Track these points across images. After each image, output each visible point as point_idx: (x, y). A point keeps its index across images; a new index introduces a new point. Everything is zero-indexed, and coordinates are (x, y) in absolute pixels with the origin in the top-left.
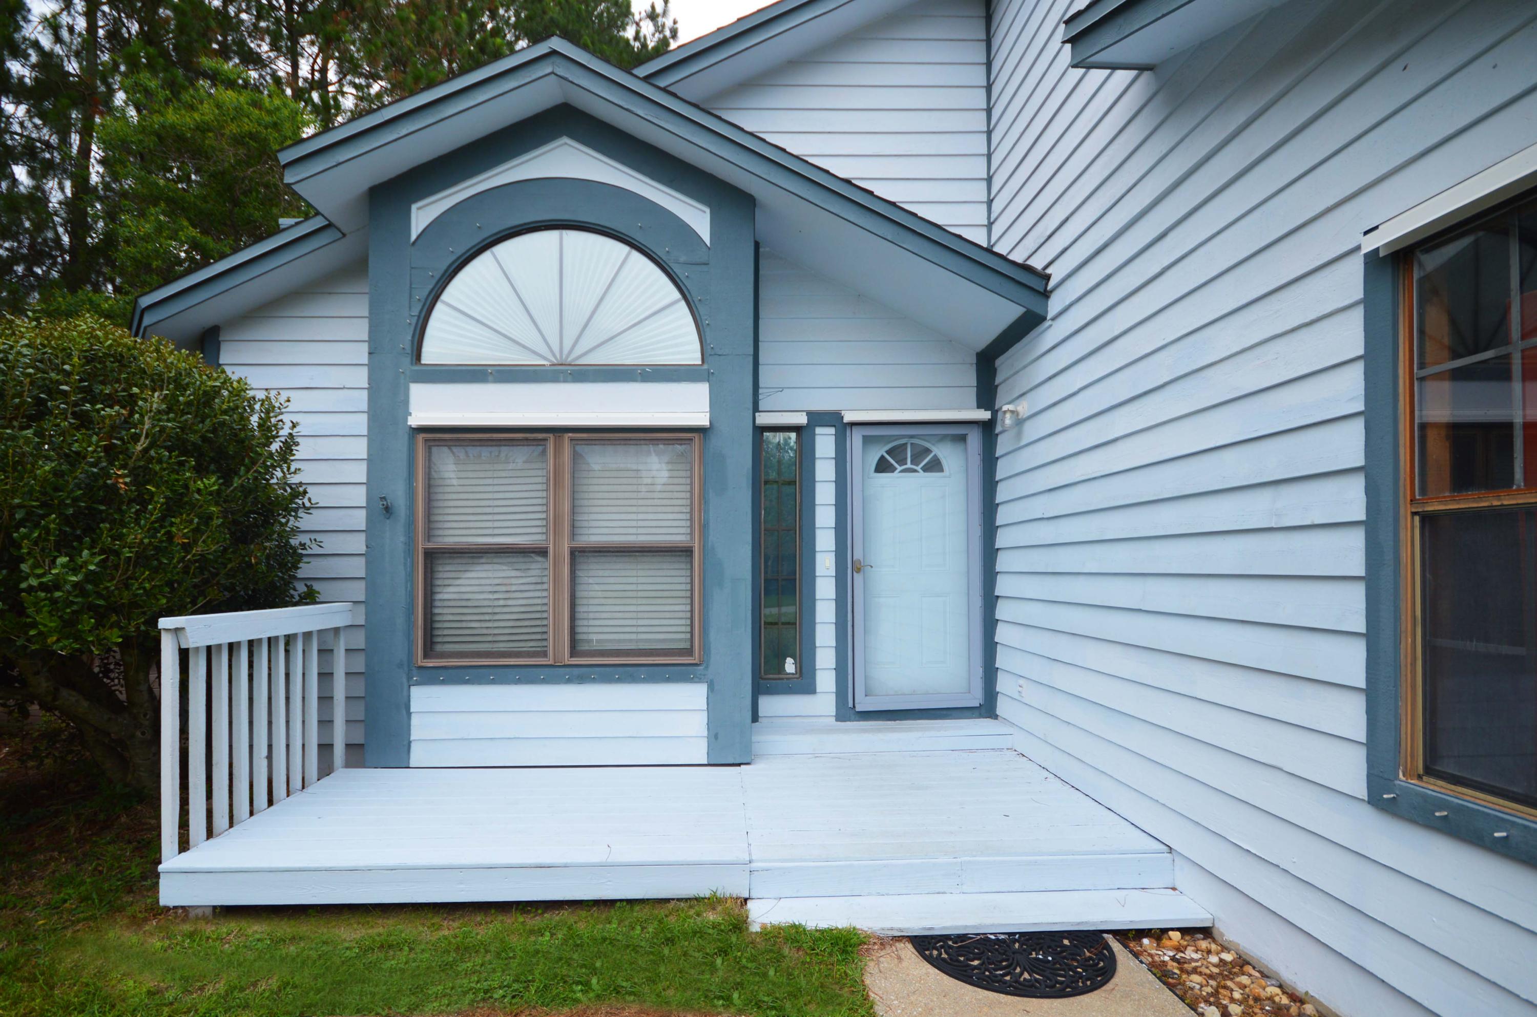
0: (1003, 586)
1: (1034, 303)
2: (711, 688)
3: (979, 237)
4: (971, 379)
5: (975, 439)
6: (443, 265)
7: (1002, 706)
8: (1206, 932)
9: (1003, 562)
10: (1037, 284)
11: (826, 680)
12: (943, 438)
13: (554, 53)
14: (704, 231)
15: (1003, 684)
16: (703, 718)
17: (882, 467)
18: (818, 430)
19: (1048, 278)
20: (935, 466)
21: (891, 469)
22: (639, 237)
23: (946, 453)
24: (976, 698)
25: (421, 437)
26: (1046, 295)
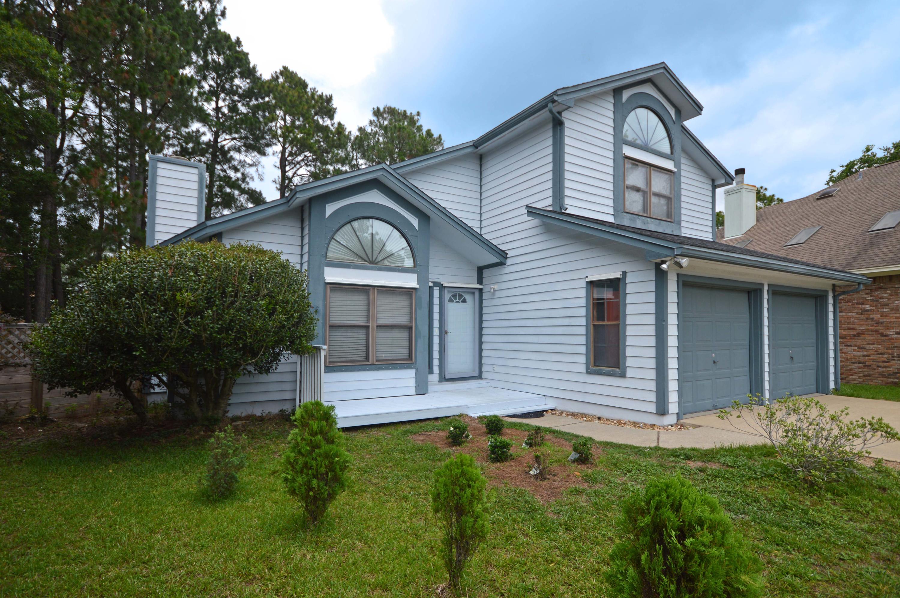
0: (484, 339)
1: (503, 260)
2: (417, 370)
3: (478, 231)
4: (475, 275)
5: (477, 294)
6: (337, 227)
7: (484, 375)
8: (554, 410)
9: (484, 332)
10: (505, 256)
11: (436, 369)
12: (468, 293)
13: (384, 168)
14: (416, 226)
15: (484, 368)
16: (414, 380)
17: (451, 301)
18: (435, 288)
19: (507, 254)
20: (464, 301)
21: (453, 301)
22: (398, 225)
23: (468, 297)
24: (476, 374)
25: (328, 286)
26: (506, 258)
